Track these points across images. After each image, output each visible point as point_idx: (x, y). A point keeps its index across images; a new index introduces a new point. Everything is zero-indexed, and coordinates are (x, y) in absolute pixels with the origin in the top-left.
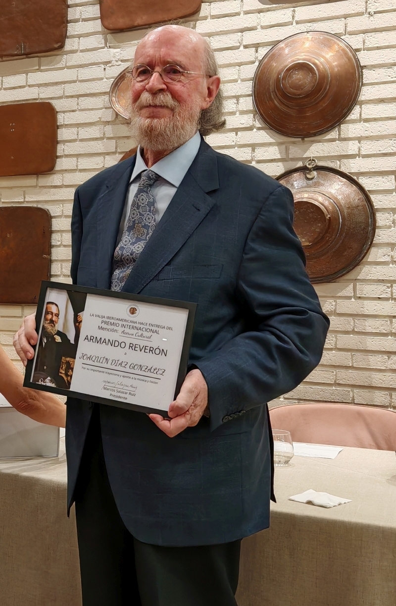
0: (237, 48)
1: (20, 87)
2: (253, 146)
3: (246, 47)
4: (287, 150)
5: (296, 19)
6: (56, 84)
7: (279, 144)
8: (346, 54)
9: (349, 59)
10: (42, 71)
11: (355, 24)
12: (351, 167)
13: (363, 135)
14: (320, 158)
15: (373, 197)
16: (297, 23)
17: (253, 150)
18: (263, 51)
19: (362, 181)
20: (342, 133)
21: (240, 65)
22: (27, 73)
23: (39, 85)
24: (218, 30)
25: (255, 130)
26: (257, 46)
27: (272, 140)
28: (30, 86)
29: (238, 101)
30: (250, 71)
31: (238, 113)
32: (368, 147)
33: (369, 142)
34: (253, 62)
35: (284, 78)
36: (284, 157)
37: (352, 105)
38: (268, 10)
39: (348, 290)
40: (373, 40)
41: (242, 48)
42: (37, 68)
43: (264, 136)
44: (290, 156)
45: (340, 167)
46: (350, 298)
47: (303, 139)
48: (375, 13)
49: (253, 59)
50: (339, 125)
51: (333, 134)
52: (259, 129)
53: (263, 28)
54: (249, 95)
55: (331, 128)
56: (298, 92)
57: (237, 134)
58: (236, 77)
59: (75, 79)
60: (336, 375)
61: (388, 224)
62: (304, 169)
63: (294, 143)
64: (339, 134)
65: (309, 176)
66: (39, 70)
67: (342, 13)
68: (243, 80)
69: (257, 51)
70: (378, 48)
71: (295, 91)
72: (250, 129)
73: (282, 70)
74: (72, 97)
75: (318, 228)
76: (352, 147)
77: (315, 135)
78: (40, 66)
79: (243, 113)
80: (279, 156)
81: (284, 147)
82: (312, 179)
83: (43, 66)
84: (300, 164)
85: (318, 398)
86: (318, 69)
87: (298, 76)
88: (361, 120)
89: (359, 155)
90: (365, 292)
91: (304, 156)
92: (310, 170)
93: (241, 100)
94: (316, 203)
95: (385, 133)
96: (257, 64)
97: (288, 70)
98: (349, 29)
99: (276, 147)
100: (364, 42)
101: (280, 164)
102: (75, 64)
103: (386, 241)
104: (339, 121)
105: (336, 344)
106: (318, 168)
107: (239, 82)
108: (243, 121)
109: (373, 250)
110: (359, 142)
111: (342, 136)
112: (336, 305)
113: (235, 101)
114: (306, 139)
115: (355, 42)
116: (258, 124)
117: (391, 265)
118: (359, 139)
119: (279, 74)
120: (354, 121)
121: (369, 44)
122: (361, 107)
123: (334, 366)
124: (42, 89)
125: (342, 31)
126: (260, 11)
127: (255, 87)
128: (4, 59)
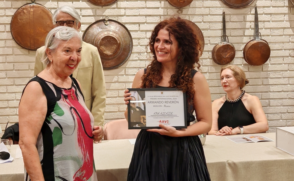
2: (81, 9)
4: (96, 11)
12: (123, 20)
13: (127, 7)
14: (110, 16)
15: (131, 33)
17: (81, 11)
19: (127, 26)
20: (118, 5)
25: (81, 1)
27: (89, 7)
32: (128, 12)
33: (129, 10)
36: (94, 14)
43: (85, 5)
44: (97, 14)
45: (118, 20)
46: (123, 75)
47: (102, 7)
50: (117, 2)
51: (114, 6)
52: (83, 1)
55: (114, 3)
57: (73, 3)
60: (119, 107)
61: (137, 44)
62: (104, 20)
63: (98, 8)
64: (117, 6)
65: (106, 24)
72: (79, 1)
76: (122, 12)
77: (107, 5)
80: (92, 14)
81: (94, 10)
84: (101, 18)
89: (125, 15)
90: (129, 72)
91: (103, 15)
92: (106, 21)
95: (135, 7)
99: (91, 10)
101: (93, 17)
105: (118, 95)
106: (110, 20)
110: (125, 10)
112: (118, 78)
117: (138, 61)
118: (125, 8)
123: (118, 104)
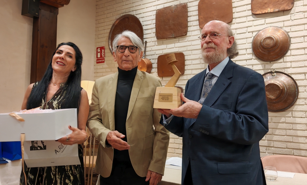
0: (246, 33)
1: (173, 48)
2: (253, 65)
3: (249, 32)
4: (265, 66)
5: (266, 23)
6: (184, 46)
7: (262, 64)
8: (284, 33)
9: (286, 35)
10: (180, 42)
11: (287, 24)
12: (288, 71)
13: (292, 60)
14: (277, 69)
15: (297, 82)
16: (266, 24)
17: (253, 66)
18: (255, 34)
19: (293, 76)
21: (247, 38)
22: (175, 43)
23: (179, 47)
24: (239, 27)
25: (253, 60)
26: (252, 32)
27: (259, 63)
28: (176, 47)
29: (246, 50)
30: (251, 40)
31: (247, 54)
32: (294, 65)
33: (294, 63)
34: (251, 37)
35: (263, 42)
36: (264, 68)
37: (287, 50)
38: (256, 20)
39: (290, 114)
40: (294, 28)
41: (247, 33)
42: (178, 41)
43: (256, 62)
44: (266, 68)
45: (284, 72)
46: (290, 117)
47: (270, 62)
48: (294, 20)
49: (251, 36)
50: (283, 57)
51: (281, 60)
52: (254, 59)
53: (254, 26)
54: (250, 48)
55: (280, 58)
56: (268, 46)
57: (246, 61)
58: (246, 42)
59: (191, 45)
60: (287, 145)
61: (303, 91)
62: (271, 73)
63: (267, 64)
64: (283, 60)
65: (273, 75)
66: (179, 42)
67: (282, 20)
68: (248, 43)
69: (252, 34)
70: (296, 31)
71: (267, 46)
72: (251, 59)
73: (262, 39)
74: (190, 50)
75: (278, 92)
76: (288, 65)
77: (275, 61)
78: (179, 41)
79: (248, 54)
80: (262, 68)
81: (263, 65)
82: (274, 76)
83: (180, 41)
84: (270, 71)
85: (280, 153)
86: (275, 39)
87: (268, 41)
88: (291, 55)
89: (291, 67)
90: (296, 115)
91: (271, 68)
92: (273, 73)
93: (248, 50)
94: (277, 84)
95: (300, 60)
96: (253, 38)
97: (264, 39)
98: (285, 25)
100: (291, 29)
101: (262, 71)
102: (191, 40)
103: (303, 97)
104: (283, 56)
105: (286, 134)
106: (276, 72)
107: (247, 44)
108: (248, 57)
109: (298, 100)
110: (291, 63)
111: (285, 61)
112: (285, 120)
113: (245, 50)
114: (271, 62)
115: (288, 29)
116: (254, 58)
117: (305, 106)
118: (291, 62)
119: (261, 40)
120: (288, 56)
121: (292, 30)
122: (291, 51)
123: (286, 142)
124: (180, 48)
125: (283, 26)
126: (253, 21)
127: (252, 45)
128: (167, 39)
